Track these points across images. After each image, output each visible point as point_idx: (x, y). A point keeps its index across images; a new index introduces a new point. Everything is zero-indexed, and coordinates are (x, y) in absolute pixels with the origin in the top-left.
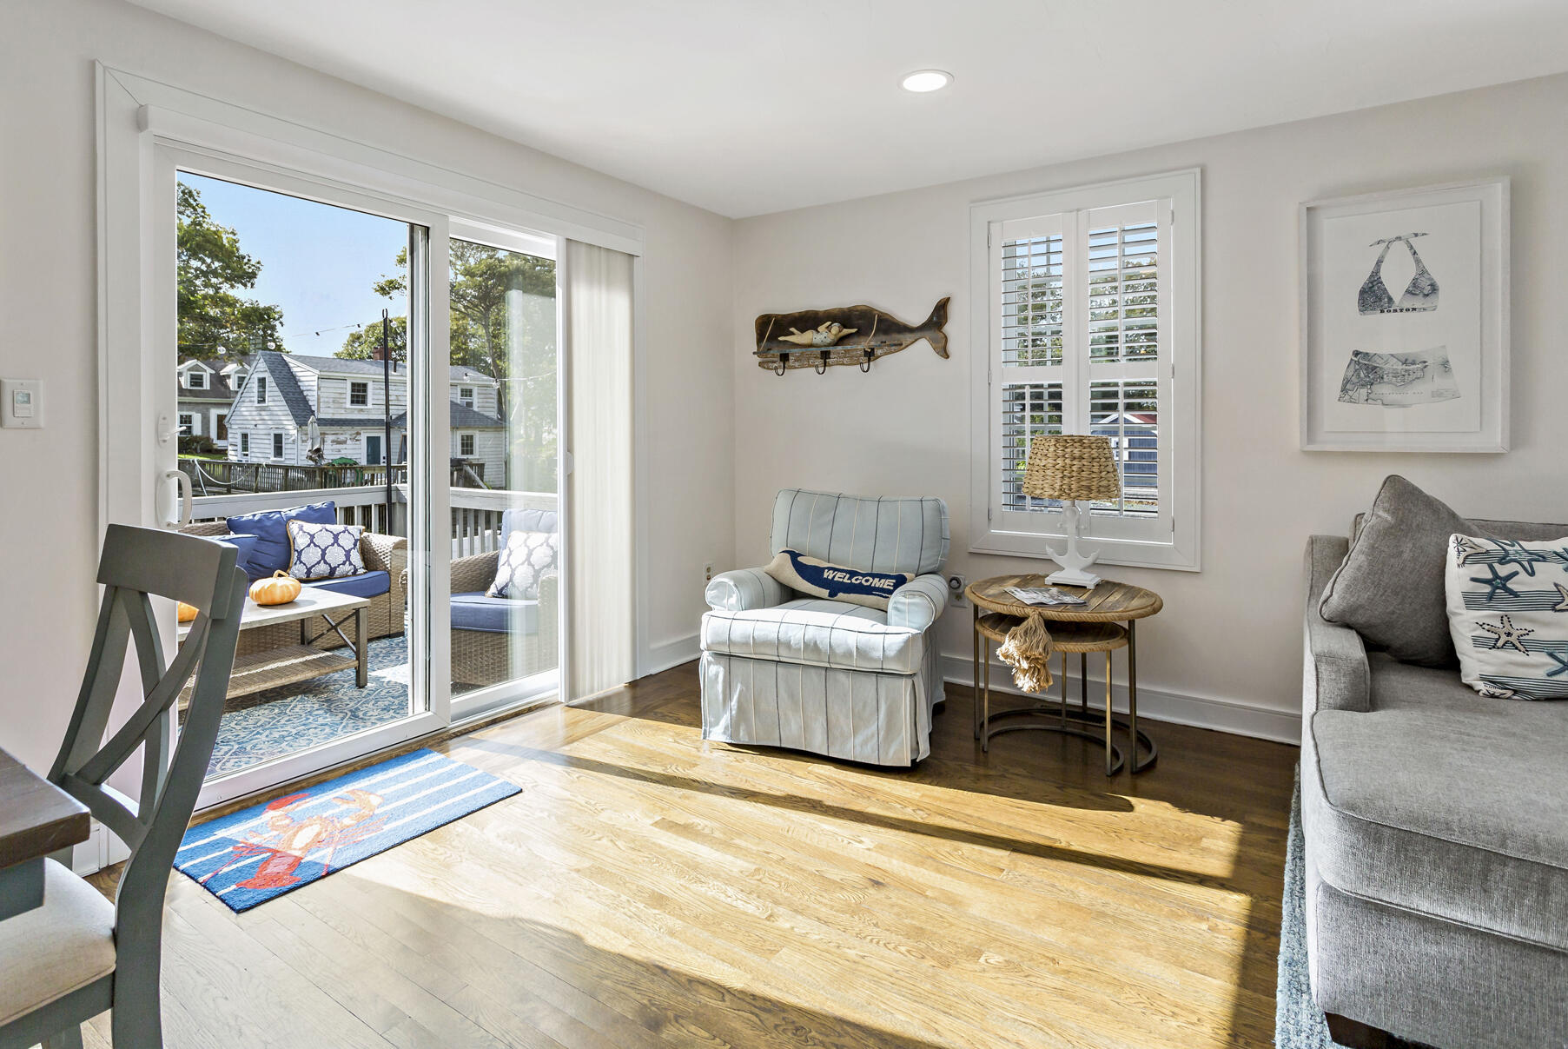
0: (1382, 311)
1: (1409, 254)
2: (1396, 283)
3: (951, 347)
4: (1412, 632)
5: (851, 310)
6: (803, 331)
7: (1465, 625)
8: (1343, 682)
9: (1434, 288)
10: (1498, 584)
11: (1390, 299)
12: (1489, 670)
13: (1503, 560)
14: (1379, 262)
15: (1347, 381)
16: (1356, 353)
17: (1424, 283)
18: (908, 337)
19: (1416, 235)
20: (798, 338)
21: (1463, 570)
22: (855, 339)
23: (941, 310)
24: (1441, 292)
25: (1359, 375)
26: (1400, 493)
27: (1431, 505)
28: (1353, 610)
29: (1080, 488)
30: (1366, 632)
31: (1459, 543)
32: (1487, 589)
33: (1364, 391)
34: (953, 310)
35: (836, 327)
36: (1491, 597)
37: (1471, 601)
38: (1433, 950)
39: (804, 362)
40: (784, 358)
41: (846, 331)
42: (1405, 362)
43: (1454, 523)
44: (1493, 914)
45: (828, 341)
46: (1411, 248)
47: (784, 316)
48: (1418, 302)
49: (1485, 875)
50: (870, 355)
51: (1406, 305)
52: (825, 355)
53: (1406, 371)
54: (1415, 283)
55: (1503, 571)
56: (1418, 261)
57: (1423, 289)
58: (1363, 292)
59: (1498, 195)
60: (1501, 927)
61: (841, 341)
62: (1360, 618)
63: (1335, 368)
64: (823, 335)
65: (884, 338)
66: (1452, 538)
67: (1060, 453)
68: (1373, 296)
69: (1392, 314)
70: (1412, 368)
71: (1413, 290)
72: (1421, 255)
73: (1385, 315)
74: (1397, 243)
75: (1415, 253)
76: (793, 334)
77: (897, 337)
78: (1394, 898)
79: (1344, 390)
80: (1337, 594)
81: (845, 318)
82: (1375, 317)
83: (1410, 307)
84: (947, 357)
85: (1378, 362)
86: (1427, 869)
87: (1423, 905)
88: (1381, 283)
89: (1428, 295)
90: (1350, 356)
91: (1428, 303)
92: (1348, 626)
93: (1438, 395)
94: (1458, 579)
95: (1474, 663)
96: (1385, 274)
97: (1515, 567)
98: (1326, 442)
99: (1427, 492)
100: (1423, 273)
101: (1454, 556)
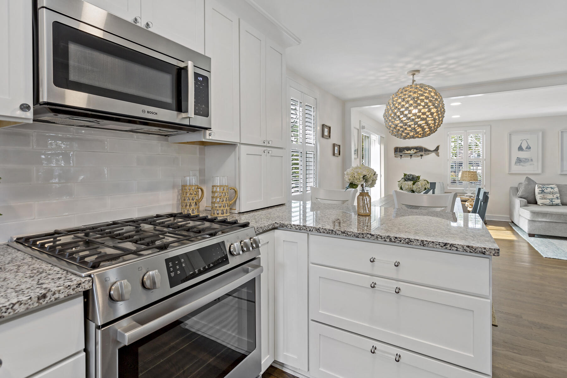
2: (524, 147)
3: (440, 154)
4: (531, 198)
5: (417, 147)
6: (407, 151)
7: (538, 197)
8: (524, 203)
9: (530, 148)
10: (543, 191)
11: (523, 149)
12: (542, 202)
13: (543, 188)
14: (521, 143)
15: (516, 162)
16: (518, 158)
18: (430, 152)
20: (406, 152)
21: (538, 189)
22: (418, 152)
23: (438, 148)
24: (531, 148)
25: (518, 161)
26: (528, 179)
27: (533, 181)
28: (523, 195)
29: (473, 179)
30: (526, 199)
31: (538, 186)
32: (541, 192)
33: (519, 164)
34: (440, 148)
35: (415, 150)
36: (542, 193)
37: (539, 193)
38: (540, 224)
39: (405, 157)
40: (401, 156)
41: (417, 151)
43: (536, 184)
44: (547, 219)
45: (414, 153)
46: (527, 141)
47: (401, 147)
48: (527, 150)
49: (546, 215)
50: (422, 155)
52: (411, 156)
54: (527, 147)
55: (543, 189)
58: (518, 148)
59: (540, 134)
60: (547, 220)
61: (415, 153)
62: (523, 197)
63: (514, 160)
64: (412, 152)
65: (425, 152)
66: (536, 185)
67: (469, 174)
68: (520, 149)
69: (523, 152)
70: (526, 160)
71: (527, 148)
72: (528, 143)
74: (524, 140)
76: (405, 151)
77: (428, 152)
78: (536, 220)
79: (515, 163)
80: (520, 193)
81: (416, 148)
82: (521, 152)
84: (439, 156)
85: (521, 159)
86: (540, 216)
87: (540, 220)
90: (516, 158)
91: (529, 150)
93: (531, 164)
94: (537, 190)
95: (539, 202)
96: (522, 145)
97: (545, 189)
98: (512, 172)
99: (532, 179)
100: (528, 145)
101: (536, 187)
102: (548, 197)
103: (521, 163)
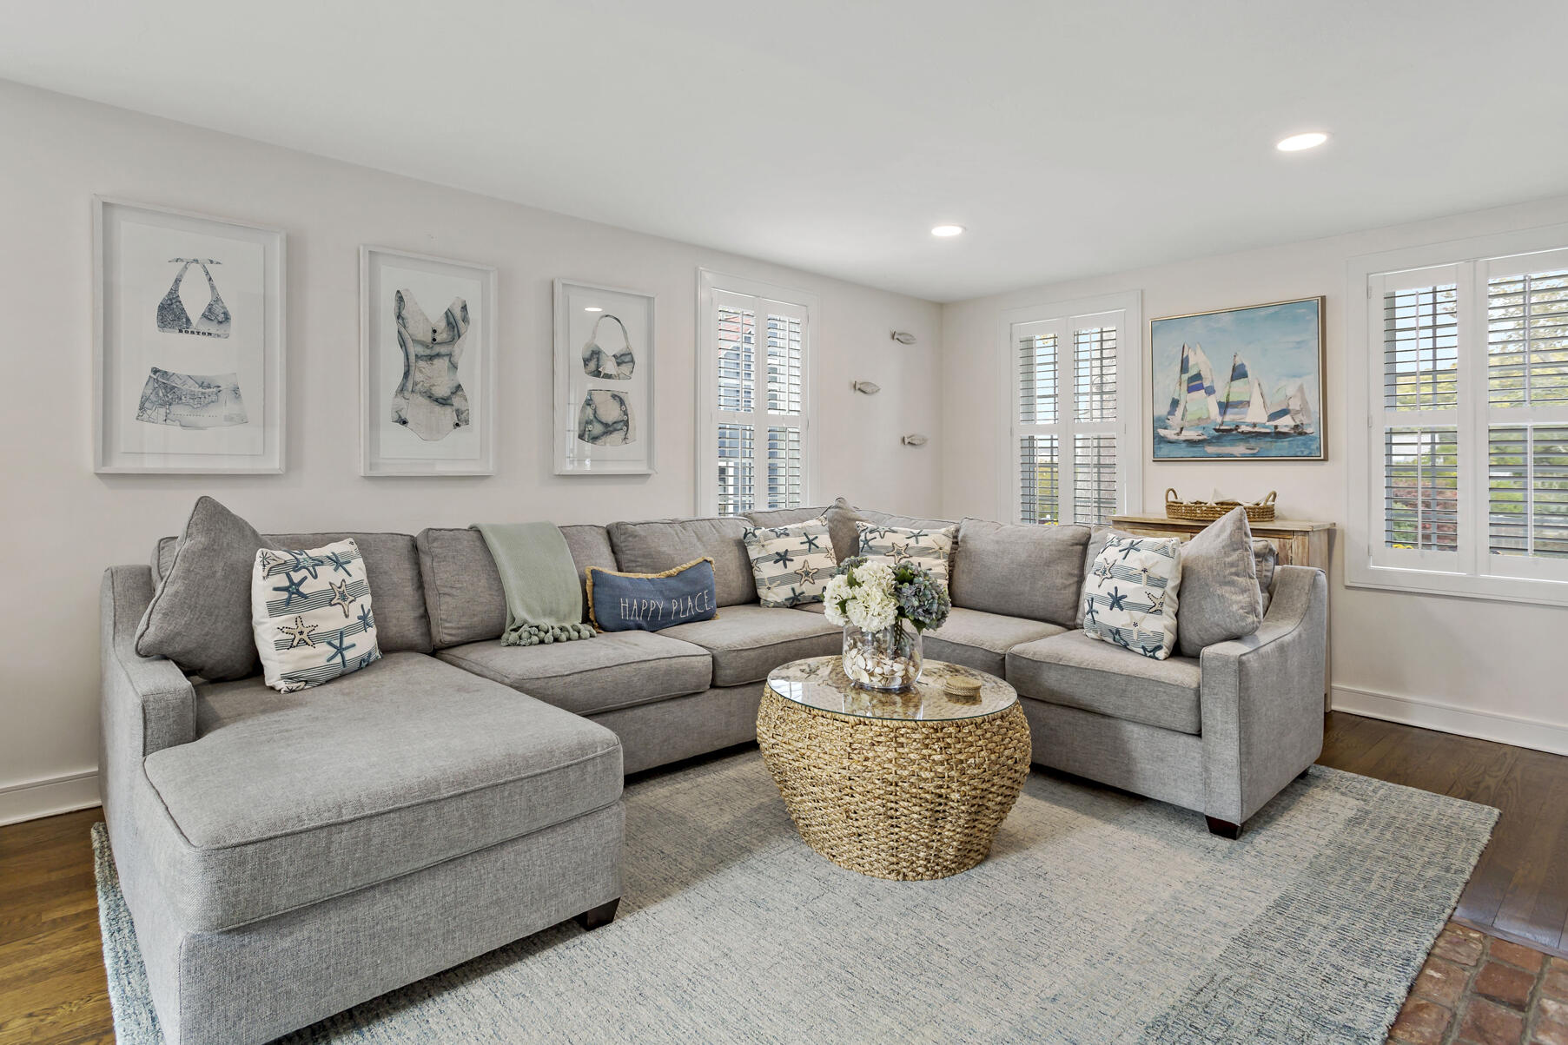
0: (181, 331)
1: (205, 279)
2: (194, 303)
4: (224, 649)
7: (267, 631)
9: (227, 318)
10: (293, 589)
11: (188, 320)
12: (287, 668)
13: (296, 569)
14: (178, 281)
15: (144, 401)
16: (155, 371)
17: (218, 310)
19: (212, 262)
21: (265, 582)
24: (233, 322)
25: (157, 394)
26: (210, 515)
27: (238, 525)
30: (182, 659)
31: (263, 557)
32: (285, 595)
33: (162, 411)
36: (288, 602)
37: (274, 609)
42: (201, 385)
43: (259, 541)
46: (207, 273)
48: (213, 327)
51: (202, 329)
53: (203, 393)
54: (210, 308)
55: (296, 577)
56: (213, 288)
57: (217, 315)
58: (162, 308)
59: (277, 244)
62: (177, 647)
63: (132, 386)
66: (258, 552)
68: (171, 313)
69: (190, 335)
70: (207, 392)
71: (209, 315)
72: (215, 283)
73: (184, 335)
74: (194, 264)
75: (210, 279)
79: (142, 408)
80: (152, 626)
82: (173, 337)
83: (206, 331)
85: (177, 383)
88: (180, 302)
89: (221, 322)
90: (149, 373)
91: (221, 330)
92: (165, 658)
93: (230, 419)
94: (263, 590)
95: (276, 665)
96: (183, 294)
97: (304, 573)
98: (120, 465)
99: (234, 511)
100: (217, 300)
101: (258, 571)
102: (324, 627)
103: (178, 410)
